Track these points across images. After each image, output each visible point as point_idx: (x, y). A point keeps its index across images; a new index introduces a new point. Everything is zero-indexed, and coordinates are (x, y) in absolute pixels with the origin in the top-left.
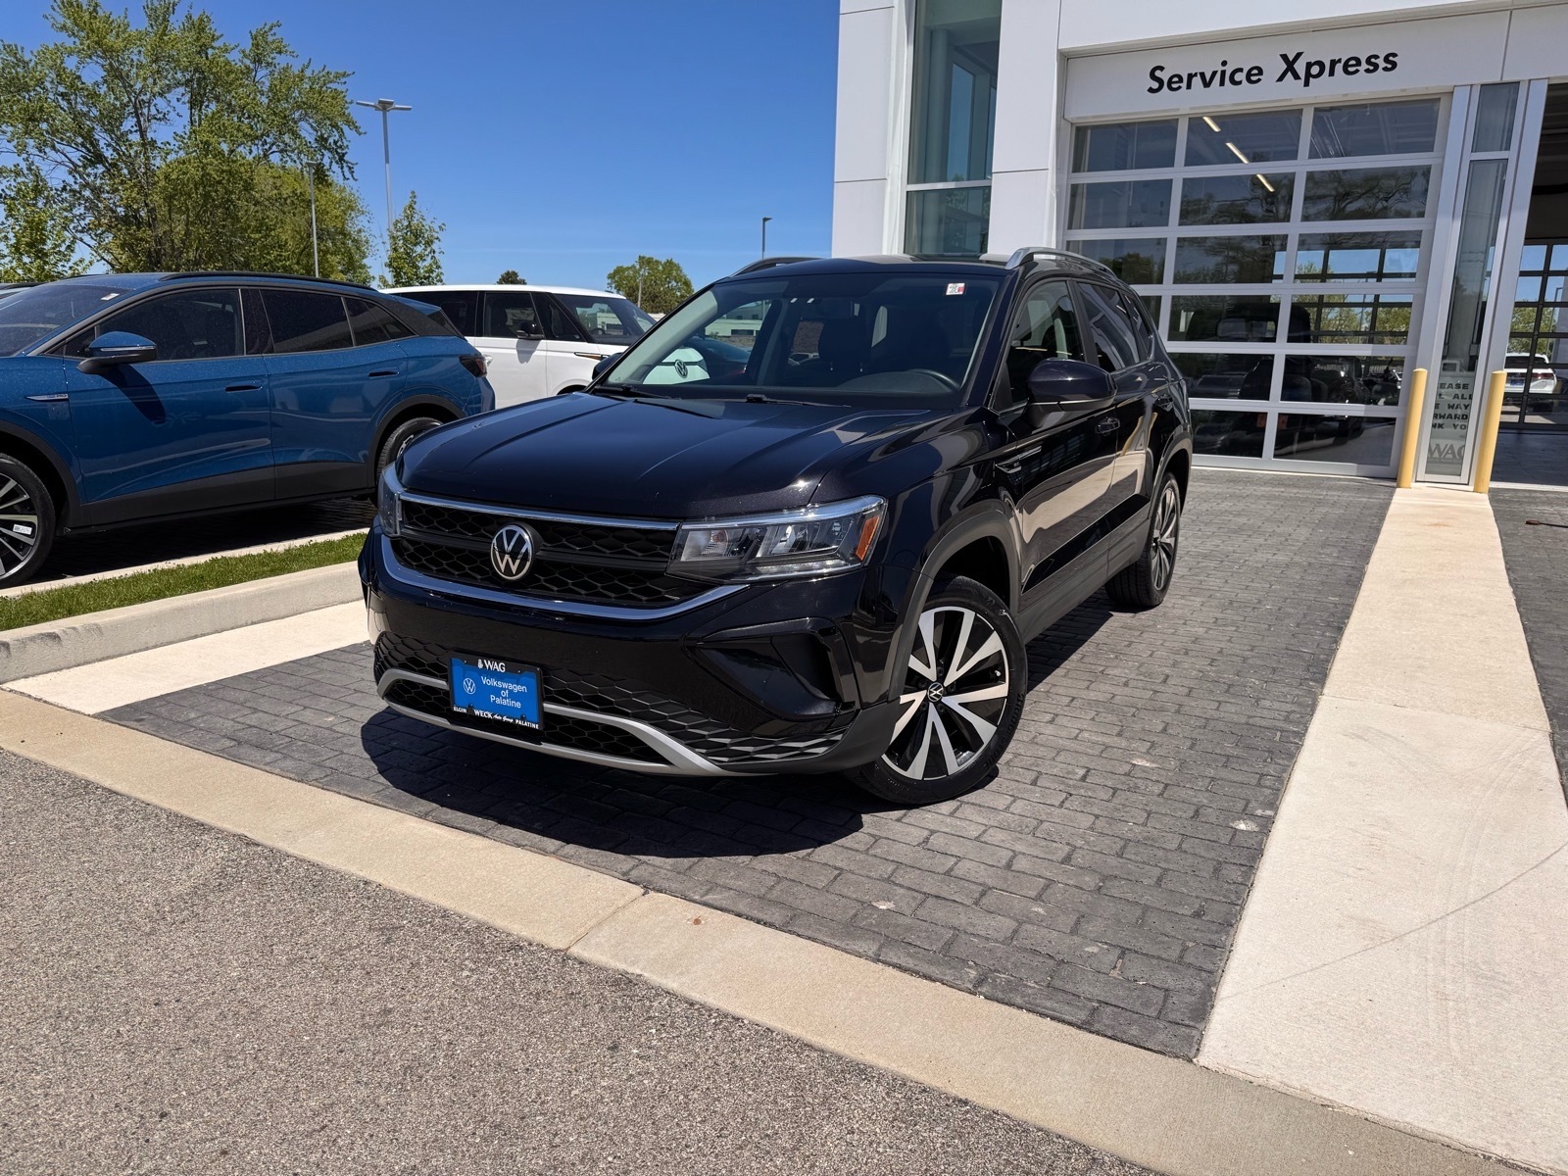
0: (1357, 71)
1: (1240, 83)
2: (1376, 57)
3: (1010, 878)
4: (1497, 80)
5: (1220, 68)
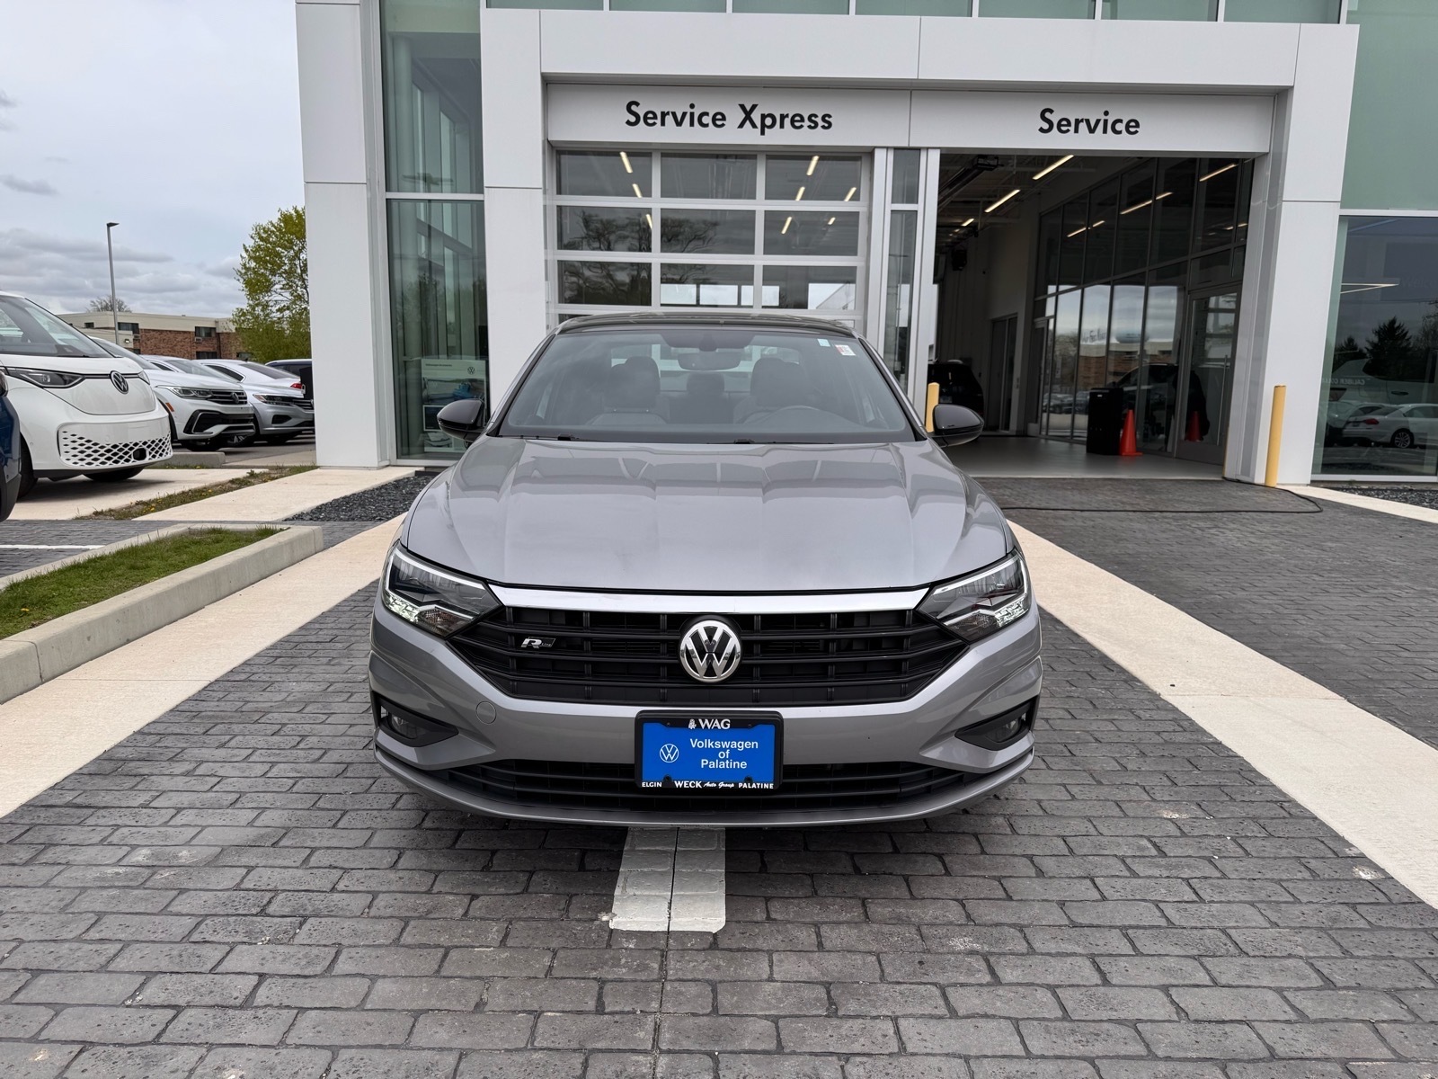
0: (802, 126)
1: (707, 125)
2: (816, 116)
4: (906, 145)
5: (689, 110)
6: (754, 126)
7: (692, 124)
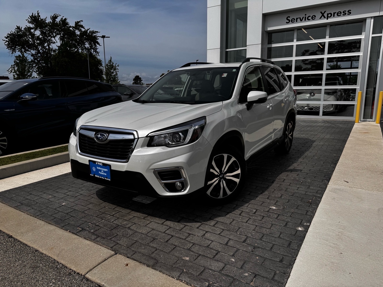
0: (341, 15)
1: (310, 20)
2: (346, 11)
3: (226, 248)
4: (378, 15)
5: (305, 16)
6: (325, 17)
7: (305, 20)
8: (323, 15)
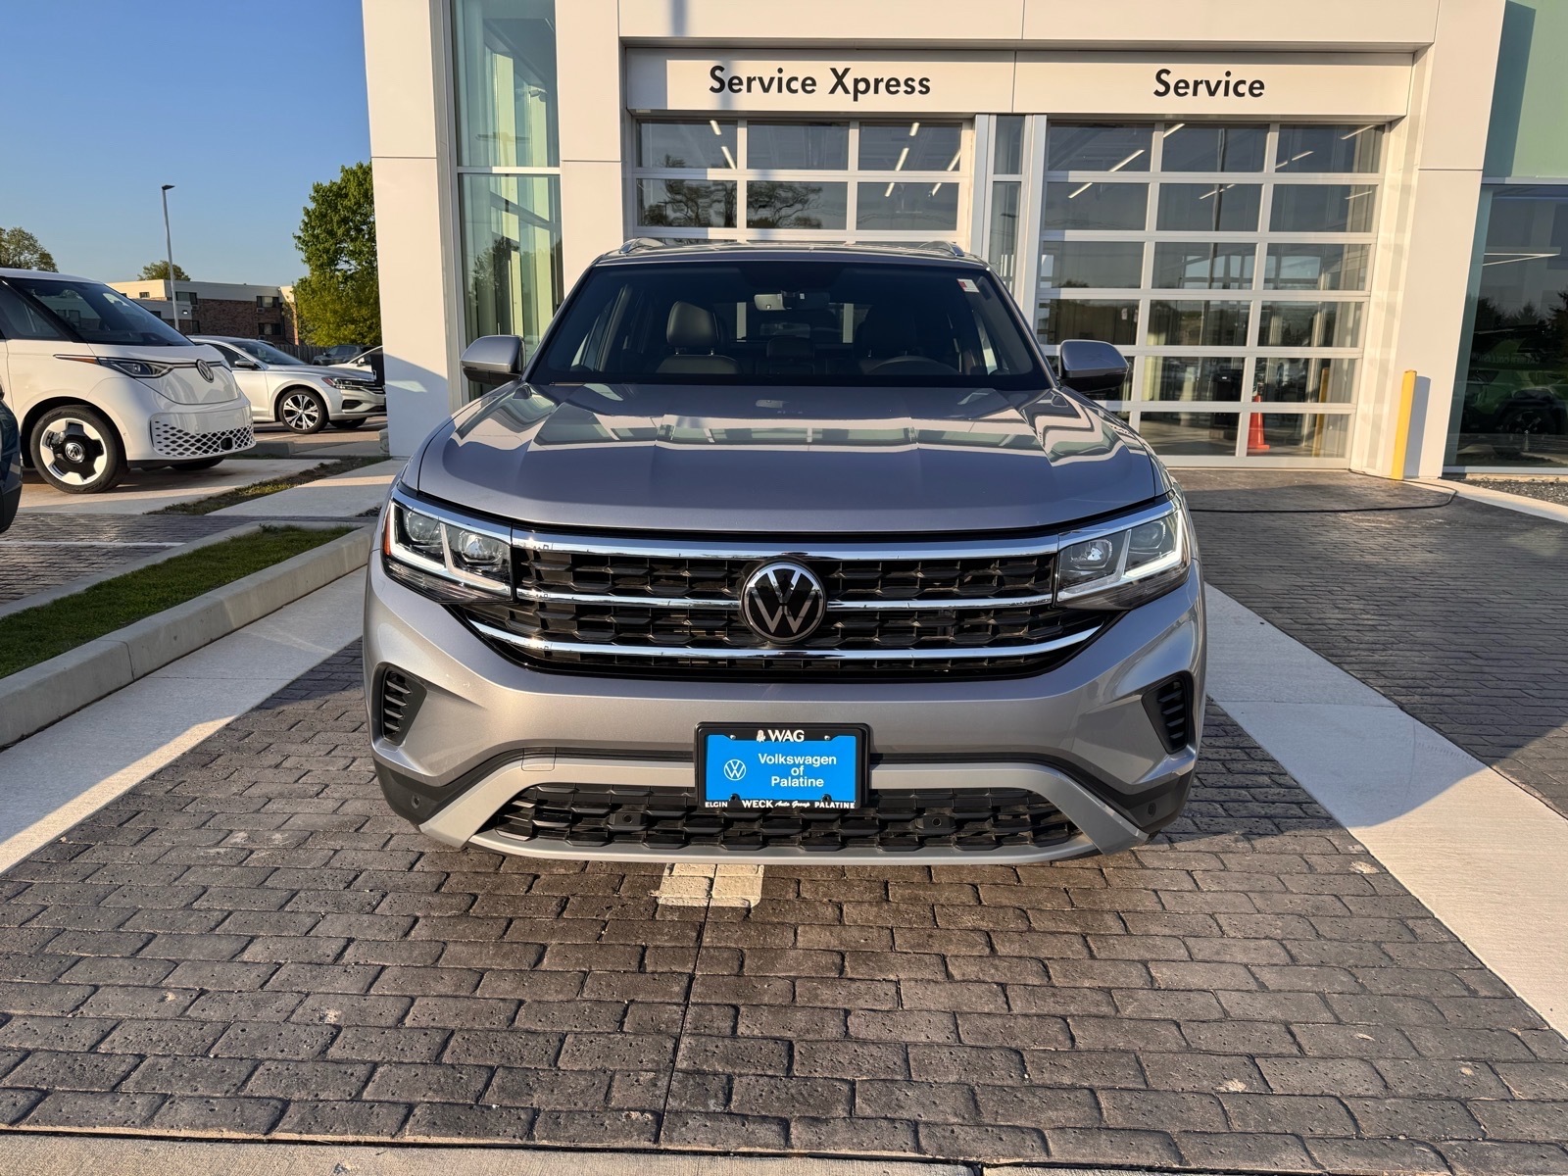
0: (897, 91)
1: (796, 91)
2: (913, 80)
4: (1010, 111)
5: (777, 75)
6: (846, 91)
7: (780, 90)
8: (840, 79)
